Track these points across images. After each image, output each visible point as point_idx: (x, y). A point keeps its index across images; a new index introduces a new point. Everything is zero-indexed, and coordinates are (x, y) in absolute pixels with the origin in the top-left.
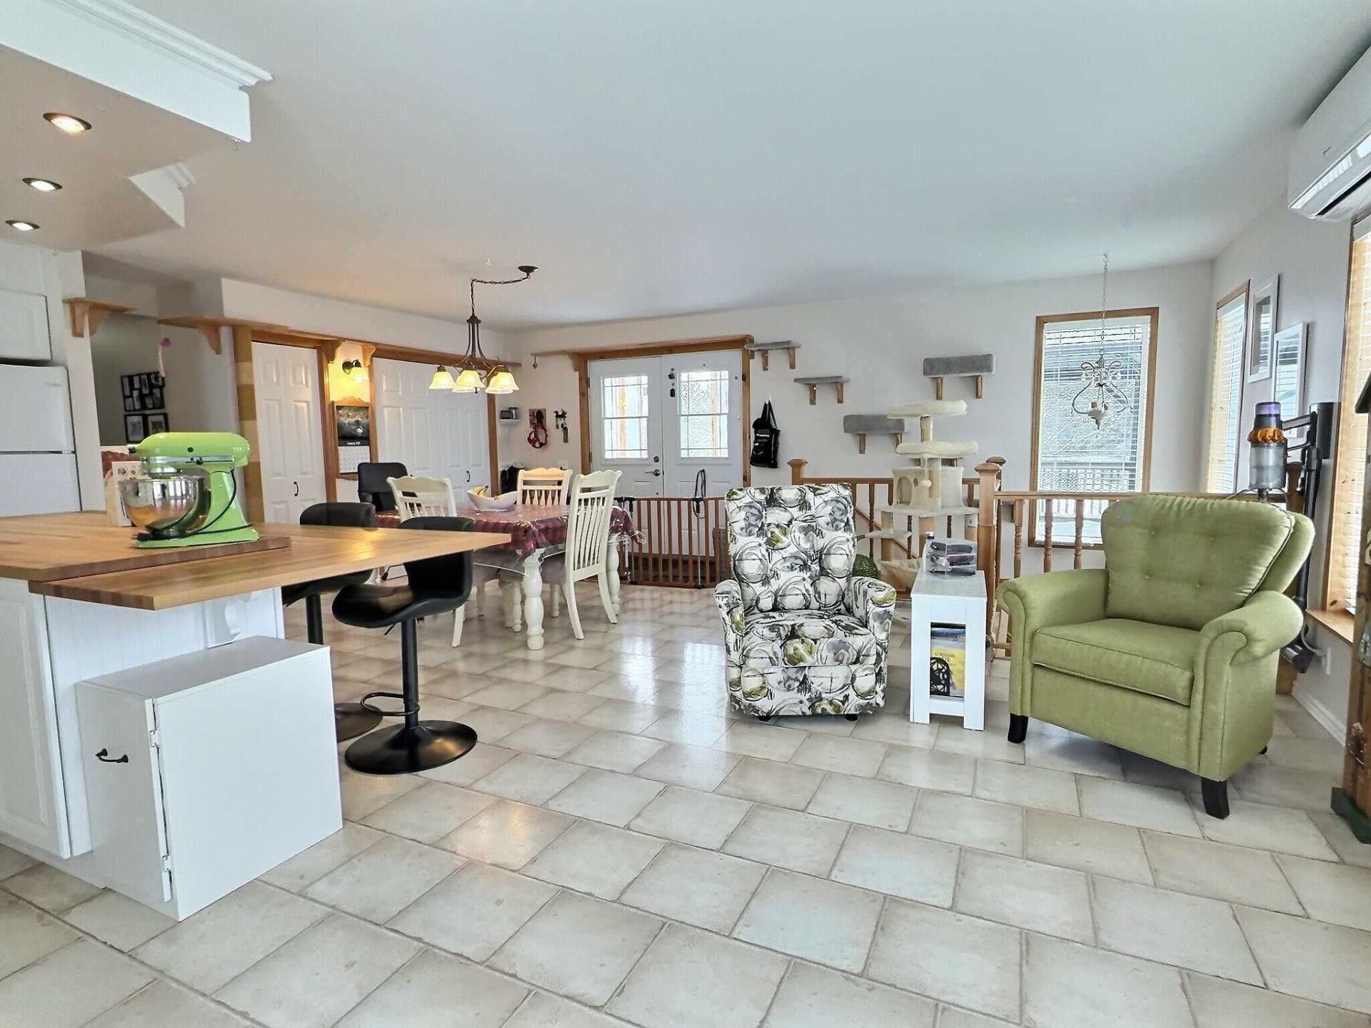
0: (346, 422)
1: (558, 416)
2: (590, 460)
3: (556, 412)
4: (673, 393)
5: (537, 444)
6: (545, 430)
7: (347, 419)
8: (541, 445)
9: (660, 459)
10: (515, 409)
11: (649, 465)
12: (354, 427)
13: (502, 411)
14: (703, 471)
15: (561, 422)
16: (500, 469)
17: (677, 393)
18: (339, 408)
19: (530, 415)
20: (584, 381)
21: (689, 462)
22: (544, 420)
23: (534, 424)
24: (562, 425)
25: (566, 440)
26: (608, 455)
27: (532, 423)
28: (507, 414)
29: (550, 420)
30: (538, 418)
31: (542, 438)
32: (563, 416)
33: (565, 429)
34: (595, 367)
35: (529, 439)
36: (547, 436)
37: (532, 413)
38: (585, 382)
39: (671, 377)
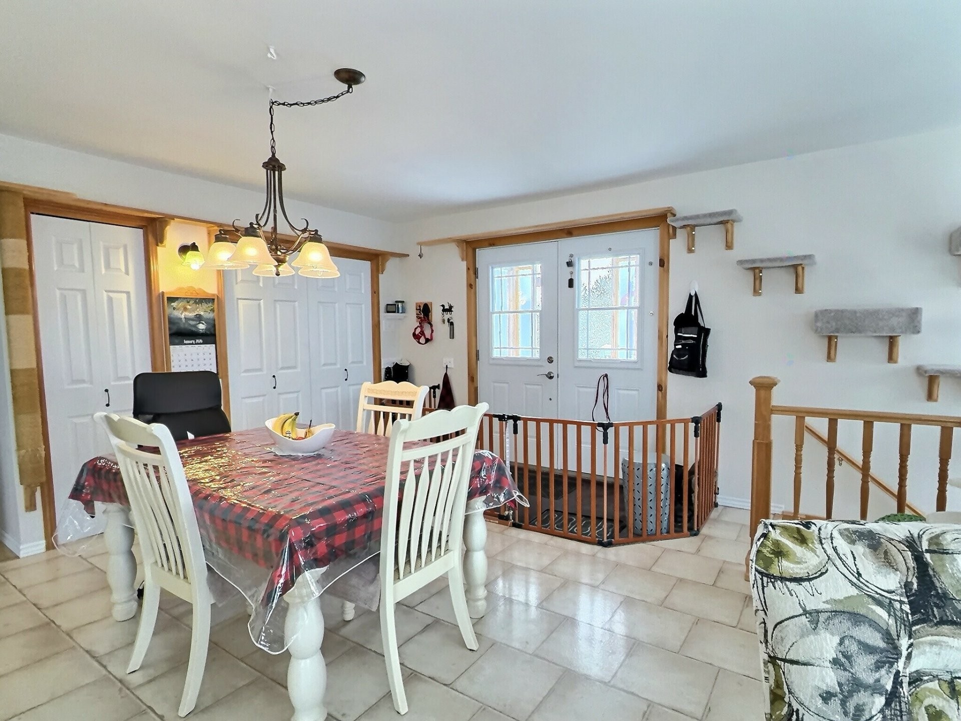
0: (183, 316)
1: (444, 310)
2: (478, 358)
3: (443, 306)
4: (571, 283)
5: (422, 340)
6: (431, 326)
7: (183, 314)
8: (427, 341)
9: (555, 359)
10: (402, 302)
11: (541, 366)
12: (192, 323)
13: (387, 305)
14: (606, 376)
15: (447, 316)
16: (384, 367)
17: (575, 283)
18: (171, 300)
19: (417, 309)
20: (471, 272)
21: (589, 366)
22: (430, 314)
23: (420, 318)
24: (449, 320)
25: (452, 336)
26: (496, 354)
27: (418, 317)
28: (393, 308)
29: (436, 314)
30: (425, 311)
31: (427, 333)
32: (450, 310)
33: (452, 324)
34: (484, 255)
35: (414, 335)
36: (432, 331)
37: (418, 309)
38: (473, 271)
39: (570, 264)
